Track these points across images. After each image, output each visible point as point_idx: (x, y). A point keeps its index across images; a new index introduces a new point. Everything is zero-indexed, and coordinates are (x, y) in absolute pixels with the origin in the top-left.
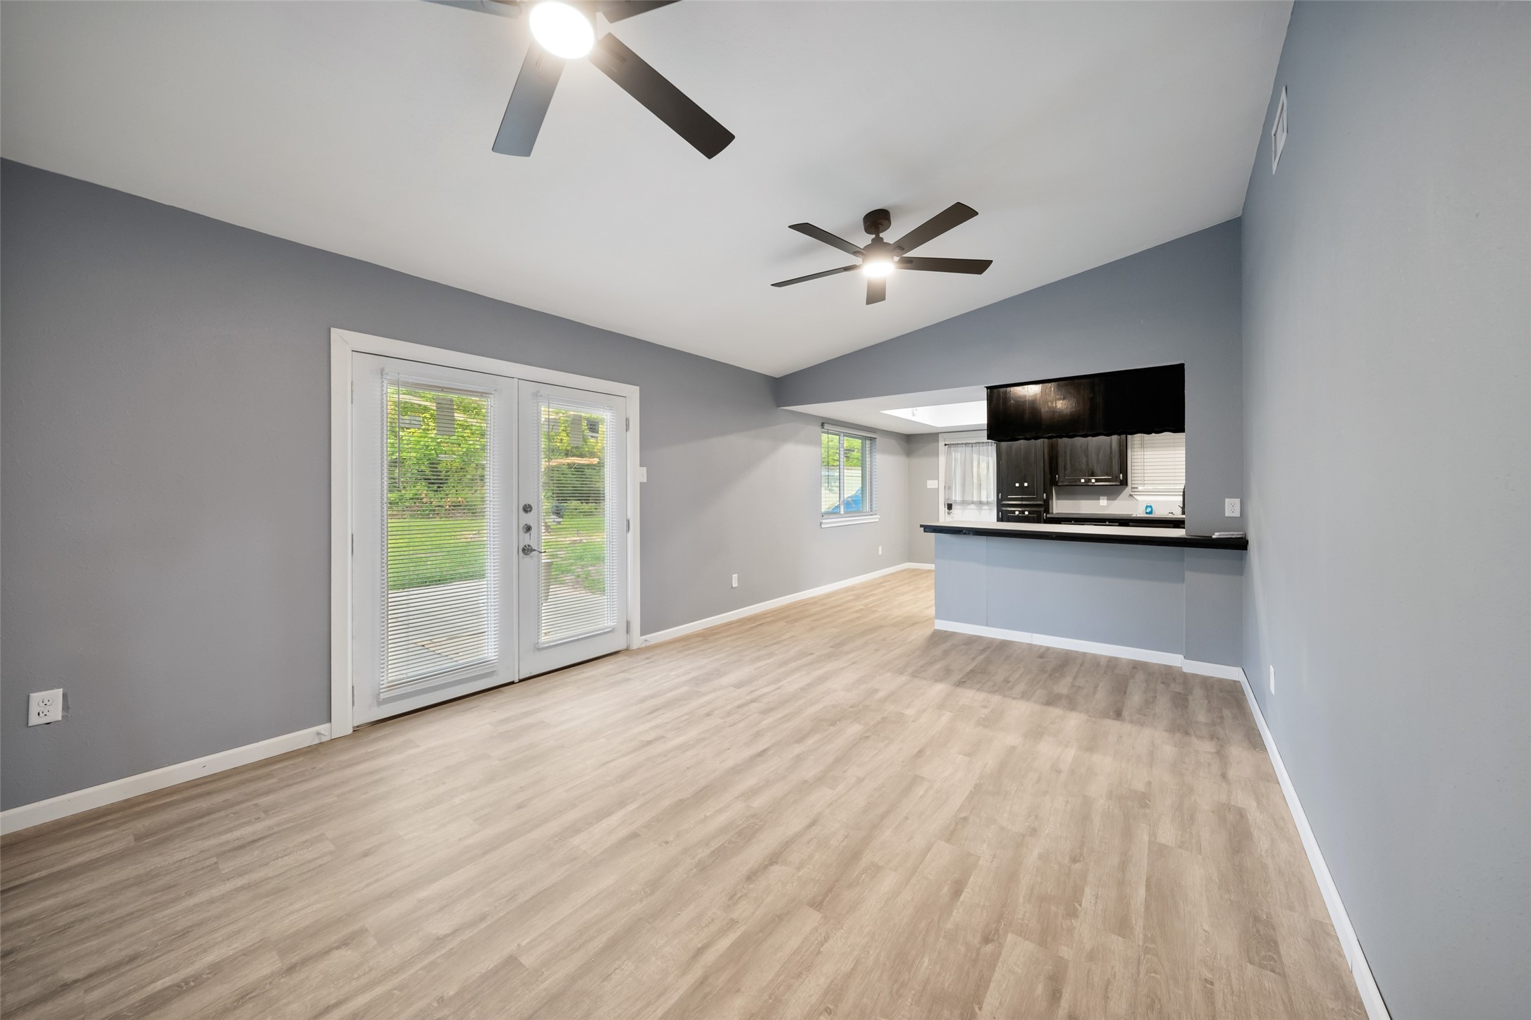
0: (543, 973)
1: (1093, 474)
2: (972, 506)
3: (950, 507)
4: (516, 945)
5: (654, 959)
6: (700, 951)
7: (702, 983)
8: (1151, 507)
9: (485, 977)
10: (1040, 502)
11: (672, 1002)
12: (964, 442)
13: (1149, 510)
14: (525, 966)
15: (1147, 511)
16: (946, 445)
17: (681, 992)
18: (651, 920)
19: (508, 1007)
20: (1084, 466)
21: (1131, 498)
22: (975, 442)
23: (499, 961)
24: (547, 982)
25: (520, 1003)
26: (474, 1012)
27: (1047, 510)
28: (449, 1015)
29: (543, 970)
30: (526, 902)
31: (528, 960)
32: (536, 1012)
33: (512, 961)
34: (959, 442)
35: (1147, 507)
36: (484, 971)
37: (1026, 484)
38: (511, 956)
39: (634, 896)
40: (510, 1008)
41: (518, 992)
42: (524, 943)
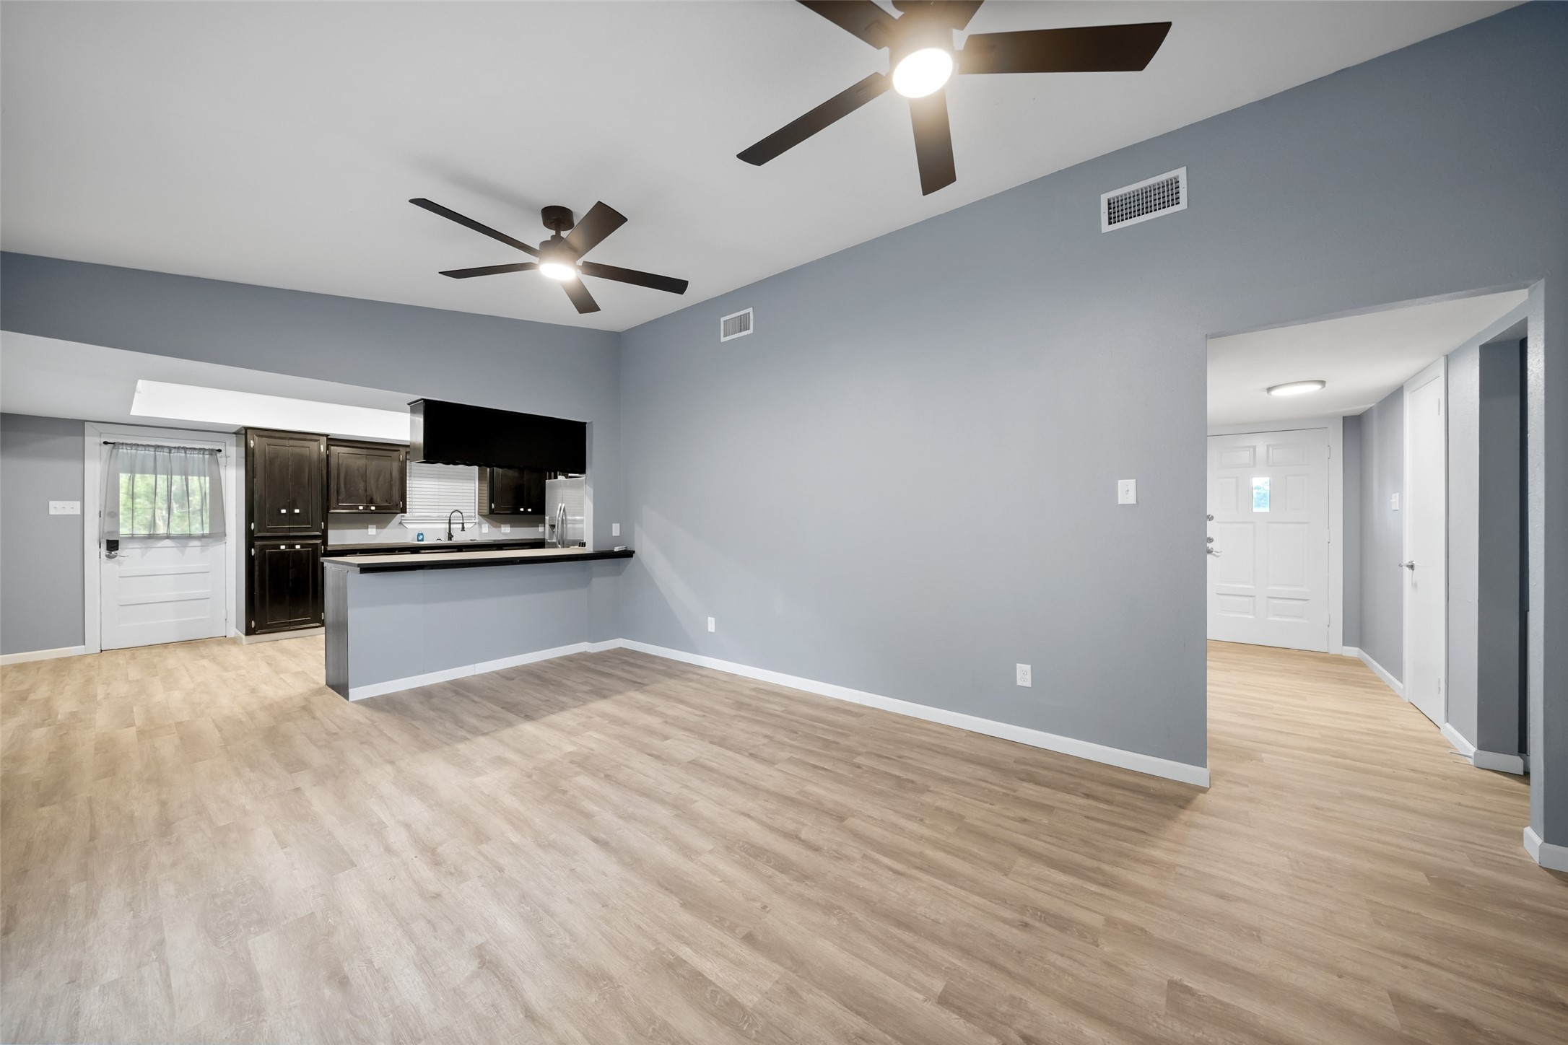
0: (946, 968)
1: (371, 501)
2: (167, 542)
3: (113, 545)
4: (926, 1003)
5: (910, 897)
6: (896, 872)
7: (921, 869)
8: (422, 534)
9: (967, 1016)
10: (318, 533)
11: (941, 882)
12: (153, 443)
13: (421, 538)
14: (945, 985)
15: (420, 539)
16: (106, 443)
17: (933, 879)
18: (872, 904)
19: (986, 983)
20: (361, 492)
21: (401, 526)
22: (177, 445)
23: (948, 1011)
24: (954, 961)
25: (980, 975)
26: (1002, 1009)
27: (325, 543)
28: (1013, 1029)
29: (943, 968)
30: (866, 1018)
31: (938, 986)
32: (981, 960)
33: (944, 1000)
34: (140, 443)
35: (419, 535)
36: (962, 1021)
37: (297, 511)
38: (939, 1003)
39: (845, 920)
40: (986, 980)
41: (971, 980)
42: (921, 997)
